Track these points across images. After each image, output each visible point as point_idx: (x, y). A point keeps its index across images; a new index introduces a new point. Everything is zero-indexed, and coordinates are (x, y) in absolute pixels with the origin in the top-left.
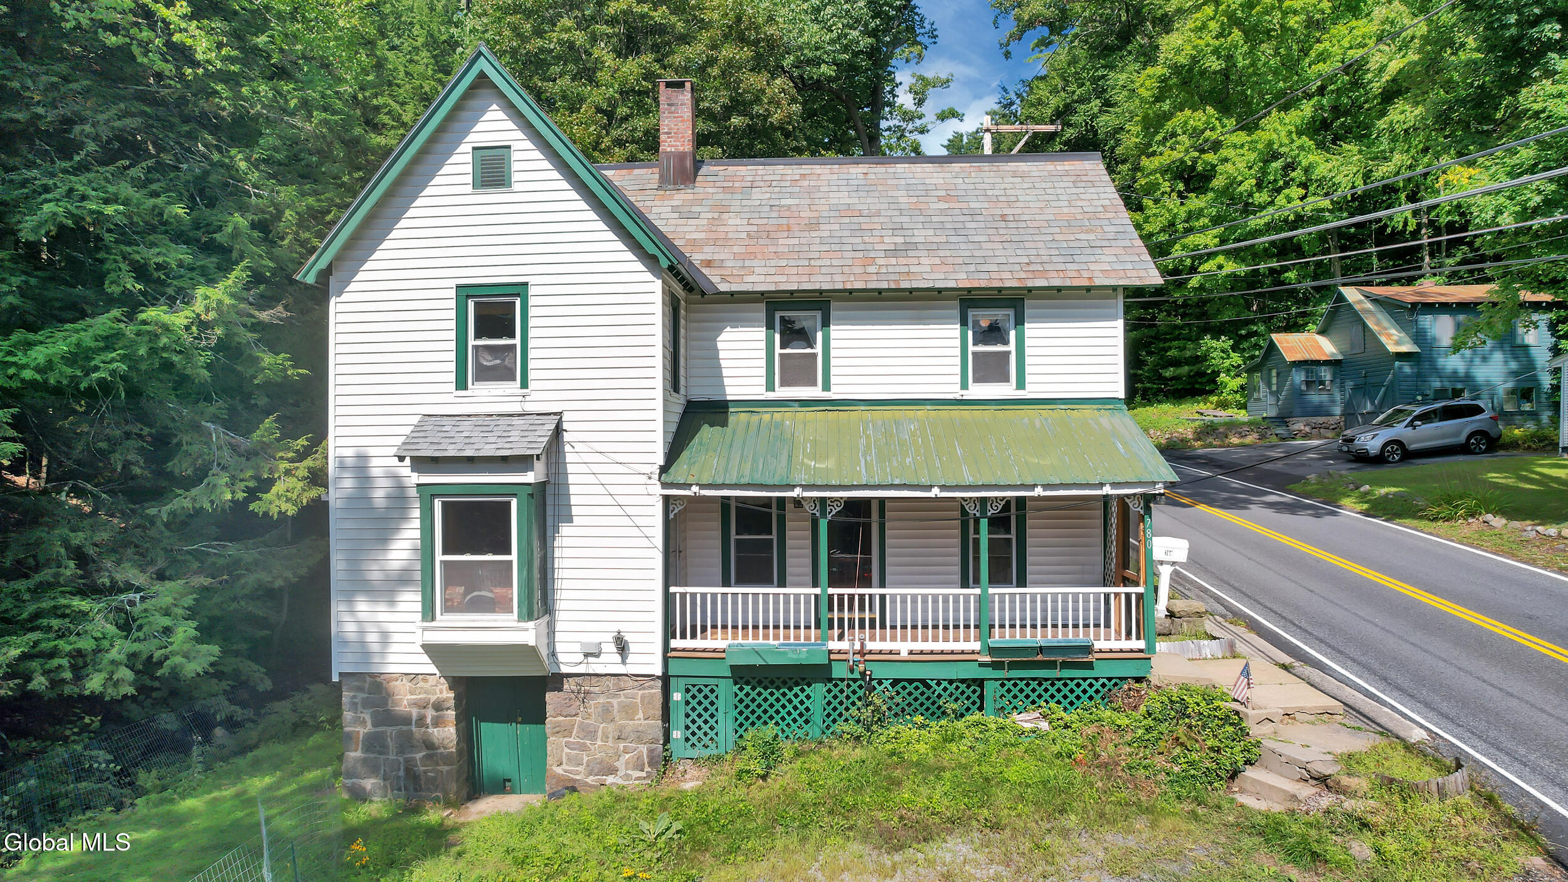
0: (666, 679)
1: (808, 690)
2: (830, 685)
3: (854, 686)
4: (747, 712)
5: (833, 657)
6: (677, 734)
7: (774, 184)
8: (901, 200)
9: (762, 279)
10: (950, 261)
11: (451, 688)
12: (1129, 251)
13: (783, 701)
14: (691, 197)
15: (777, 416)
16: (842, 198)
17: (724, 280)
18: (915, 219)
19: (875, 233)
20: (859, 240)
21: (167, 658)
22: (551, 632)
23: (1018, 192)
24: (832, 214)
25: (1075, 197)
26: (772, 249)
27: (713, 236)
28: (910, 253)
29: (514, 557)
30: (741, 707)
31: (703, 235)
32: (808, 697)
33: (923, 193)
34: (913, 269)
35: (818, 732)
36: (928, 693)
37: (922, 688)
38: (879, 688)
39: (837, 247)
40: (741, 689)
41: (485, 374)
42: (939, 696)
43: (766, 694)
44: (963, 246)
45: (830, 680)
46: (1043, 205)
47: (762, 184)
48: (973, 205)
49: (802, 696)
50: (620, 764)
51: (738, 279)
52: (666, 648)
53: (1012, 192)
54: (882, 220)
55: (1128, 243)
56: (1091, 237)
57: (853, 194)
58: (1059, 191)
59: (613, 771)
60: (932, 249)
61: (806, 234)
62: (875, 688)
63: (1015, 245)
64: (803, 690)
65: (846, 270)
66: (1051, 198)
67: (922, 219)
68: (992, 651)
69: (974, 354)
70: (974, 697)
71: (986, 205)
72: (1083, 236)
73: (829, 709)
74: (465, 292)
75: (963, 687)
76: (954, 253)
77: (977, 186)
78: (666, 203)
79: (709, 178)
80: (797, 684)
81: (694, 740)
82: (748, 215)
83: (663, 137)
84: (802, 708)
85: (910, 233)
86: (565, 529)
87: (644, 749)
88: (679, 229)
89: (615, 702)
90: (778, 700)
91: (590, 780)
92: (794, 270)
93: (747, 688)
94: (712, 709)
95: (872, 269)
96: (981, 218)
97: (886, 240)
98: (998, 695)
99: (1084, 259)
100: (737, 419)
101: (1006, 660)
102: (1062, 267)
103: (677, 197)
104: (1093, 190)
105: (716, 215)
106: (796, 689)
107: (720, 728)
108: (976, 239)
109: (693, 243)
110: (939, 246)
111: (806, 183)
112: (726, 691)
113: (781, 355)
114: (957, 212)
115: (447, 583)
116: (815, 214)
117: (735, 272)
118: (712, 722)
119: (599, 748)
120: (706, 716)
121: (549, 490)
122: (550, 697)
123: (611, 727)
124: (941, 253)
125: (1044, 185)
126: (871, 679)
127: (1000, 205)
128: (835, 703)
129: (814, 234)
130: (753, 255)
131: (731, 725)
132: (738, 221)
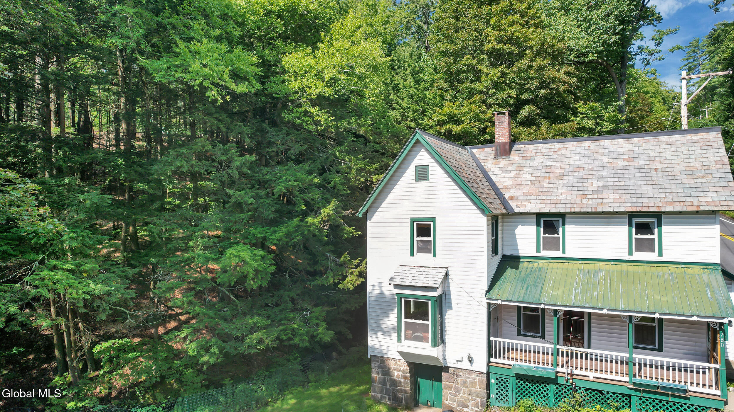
0: (488, 374)
1: (548, 387)
2: (557, 386)
3: (568, 388)
4: (521, 392)
5: (558, 374)
6: (492, 396)
7: (545, 154)
8: (605, 161)
9: (534, 206)
10: (624, 196)
11: (408, 366)
12: (725, 189)
13: (537, 389)
14: (507, 162)
15: (541, 265)
16: (576, 161)
17: (517, 207)
18: (610, 172)
19: (590, 180)
20: (581, 185)
21: (318, 335)
22: (444, 351)
23: (667, 154)
24: (571, 170)
25: (699, 156)
26: (540, 190)
27: (515, 183)
28: (605, 192)
29: (429, 323)
30: (519, 389)
31: (511, 183)
32: (548, 389)
33: (616, 157)
34: (605, 201)
35: (552, 405)
36: (602, 397)
37: (599, 394)
38: (579, 391)
39: (569, 189)
40: (519, 382)
41: (421, 250)
42: (608, 399)
43: (530, 385)
44: (632, 187)
45: (557, 384)
46: (679, 161)
47: (540, 154)
48: (641, 163)
49: (545, 389)
50: (470, 404)
51: (523, 206)
52: (489, 362)
53: (664, 154)
54: (594, 173)
55: (726, 184)
56: (704, 180)
57: (582, 158)
58: (691, 152)
59: (467, 406)
60: (616, 189)
61: (557, 182)
62: (577, 390)
63: (659, 187)
64: (545, 386)
65: (573, 201)
66: (686, 157)
67: (613, 172)
68: (635, 384)
69: (636, 239)
70: (627, 402)
71: (648, 163)
72: (700, 180)
73: (557, 396)
74: (413, 220)
75: (620, 396)
76: (626, 192)
77: (645, 151)
78: (497, 166)
79: (517, 152)
80: (543, 383)
81: (499, 399)
82: (531, 172)
83: (496, 136)
84: (545, 394)
85: (606, 180)
86: (449, 311)
87: (479, 400)
88: (502, 180)
89: (468, 380)
90: (535, 388)
91: (458, 408)
92: (549, 202)
93: (522, 382)
94: (507, 388)
95: (585, 201)
96: (644, 171)
97: (594, 184)
98: (638, 403)
99: (697, 194)
100: (524, 265)
101: (642, 389)
102: (683, 199)
103: (502, 163)
104: (711, 151)
105: (517, 172)
106: (543, 385)
107: (510, 396)
108: (639, 183)
109: (506, 187)
110: (619, 188)
111: (560, 153)
112: (513, 382)
113: (544, 237)
114: (632, 167)
115: (407, 329)
116: (562, 170)
117: (523, 202)
118: (507, 393)
119: (462, 397)
120: (504, 390)
121: (444, 296)
122: (443, 374)
123: (466, 389)
124: (620, 192)
125: (683, 149)
126: (576, 386)
127: (656, 162)
128: (560, 394)
129: (561, 181)
130: (531, 193)
131: (515, 396)
132: (527, 175)
